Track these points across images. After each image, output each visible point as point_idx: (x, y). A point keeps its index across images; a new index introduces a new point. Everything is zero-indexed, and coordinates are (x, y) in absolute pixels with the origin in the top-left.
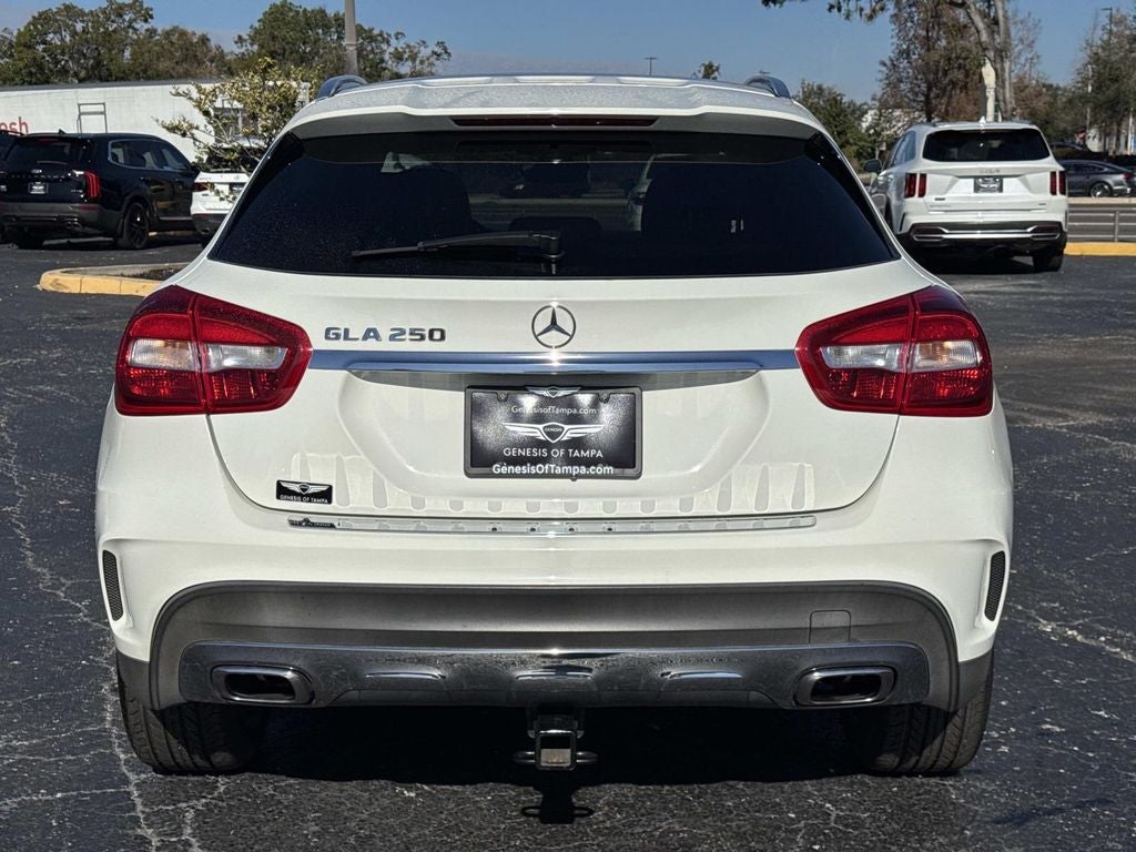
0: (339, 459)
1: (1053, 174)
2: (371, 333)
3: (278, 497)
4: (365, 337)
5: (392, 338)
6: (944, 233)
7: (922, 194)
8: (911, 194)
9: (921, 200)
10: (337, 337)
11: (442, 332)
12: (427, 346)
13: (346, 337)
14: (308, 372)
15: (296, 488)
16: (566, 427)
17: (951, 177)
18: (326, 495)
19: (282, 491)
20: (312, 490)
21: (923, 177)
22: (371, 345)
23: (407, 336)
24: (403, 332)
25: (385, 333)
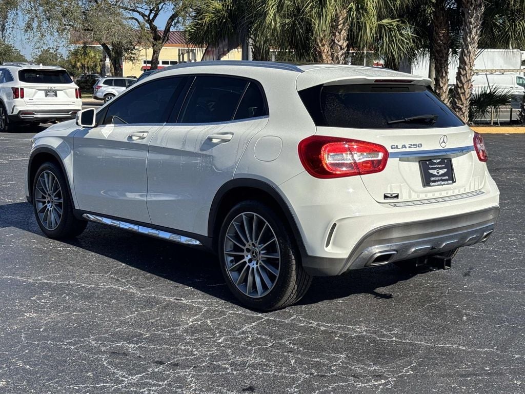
0: (400, 186)
1: (76, 89)
2: (404, 146)
3: (384, 199)
4: (402, 148)
5: (409, 147)
6: (35, 114)
7: (22, 97)
8: (17, 97)
9: (22, 99)
10: (395, 148)
11: (421, 144)
12: (418, 149)
13: (397, 148)
14: (388, 159)
15: (389, 195)
16: (440, 171)
17: (34, 90)
18: (397, 197)
19: (386, 197)
20: (394, 195)
21: (22, 89)
22: (404, 150)
23: (413, 146)
24: (411, 145)
25: (407, 146)
